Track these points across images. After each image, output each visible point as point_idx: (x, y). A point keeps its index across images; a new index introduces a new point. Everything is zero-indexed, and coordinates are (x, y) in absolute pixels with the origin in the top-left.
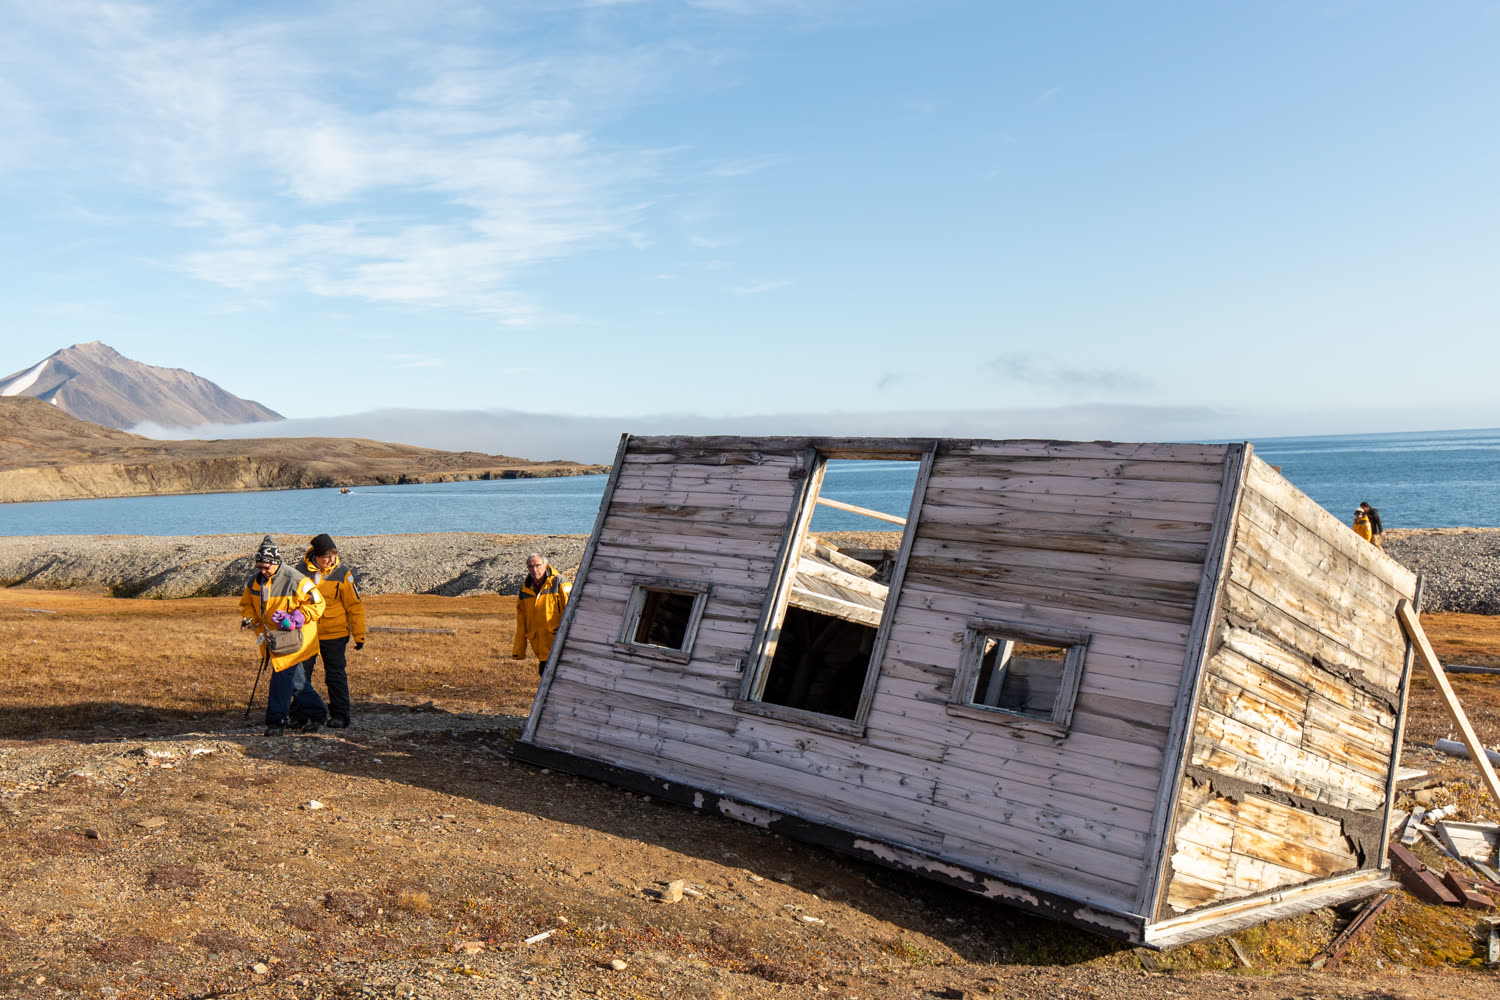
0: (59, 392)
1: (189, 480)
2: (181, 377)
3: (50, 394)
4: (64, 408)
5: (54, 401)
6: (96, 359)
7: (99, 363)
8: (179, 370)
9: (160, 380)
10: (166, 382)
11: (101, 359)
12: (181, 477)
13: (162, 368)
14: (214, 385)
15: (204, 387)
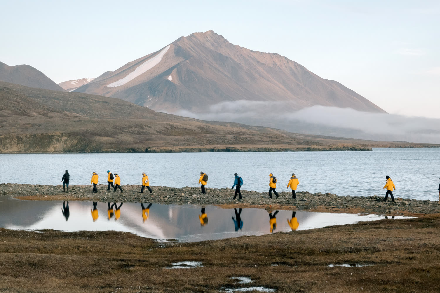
0: (175, 70)
1: (23, 145)
2: (276, 60)
3: (168, 72)
4: (177, 82)
5: (170, 78)
6: (208, 45)
7: (212, 48)
8: (275, 54)
9: (258, 62)
10: (263, 64)
11: (213, 45)
12: (18, 143)
13: (262, 53)
14: (301, 67)
15: (294, 68)
